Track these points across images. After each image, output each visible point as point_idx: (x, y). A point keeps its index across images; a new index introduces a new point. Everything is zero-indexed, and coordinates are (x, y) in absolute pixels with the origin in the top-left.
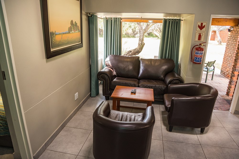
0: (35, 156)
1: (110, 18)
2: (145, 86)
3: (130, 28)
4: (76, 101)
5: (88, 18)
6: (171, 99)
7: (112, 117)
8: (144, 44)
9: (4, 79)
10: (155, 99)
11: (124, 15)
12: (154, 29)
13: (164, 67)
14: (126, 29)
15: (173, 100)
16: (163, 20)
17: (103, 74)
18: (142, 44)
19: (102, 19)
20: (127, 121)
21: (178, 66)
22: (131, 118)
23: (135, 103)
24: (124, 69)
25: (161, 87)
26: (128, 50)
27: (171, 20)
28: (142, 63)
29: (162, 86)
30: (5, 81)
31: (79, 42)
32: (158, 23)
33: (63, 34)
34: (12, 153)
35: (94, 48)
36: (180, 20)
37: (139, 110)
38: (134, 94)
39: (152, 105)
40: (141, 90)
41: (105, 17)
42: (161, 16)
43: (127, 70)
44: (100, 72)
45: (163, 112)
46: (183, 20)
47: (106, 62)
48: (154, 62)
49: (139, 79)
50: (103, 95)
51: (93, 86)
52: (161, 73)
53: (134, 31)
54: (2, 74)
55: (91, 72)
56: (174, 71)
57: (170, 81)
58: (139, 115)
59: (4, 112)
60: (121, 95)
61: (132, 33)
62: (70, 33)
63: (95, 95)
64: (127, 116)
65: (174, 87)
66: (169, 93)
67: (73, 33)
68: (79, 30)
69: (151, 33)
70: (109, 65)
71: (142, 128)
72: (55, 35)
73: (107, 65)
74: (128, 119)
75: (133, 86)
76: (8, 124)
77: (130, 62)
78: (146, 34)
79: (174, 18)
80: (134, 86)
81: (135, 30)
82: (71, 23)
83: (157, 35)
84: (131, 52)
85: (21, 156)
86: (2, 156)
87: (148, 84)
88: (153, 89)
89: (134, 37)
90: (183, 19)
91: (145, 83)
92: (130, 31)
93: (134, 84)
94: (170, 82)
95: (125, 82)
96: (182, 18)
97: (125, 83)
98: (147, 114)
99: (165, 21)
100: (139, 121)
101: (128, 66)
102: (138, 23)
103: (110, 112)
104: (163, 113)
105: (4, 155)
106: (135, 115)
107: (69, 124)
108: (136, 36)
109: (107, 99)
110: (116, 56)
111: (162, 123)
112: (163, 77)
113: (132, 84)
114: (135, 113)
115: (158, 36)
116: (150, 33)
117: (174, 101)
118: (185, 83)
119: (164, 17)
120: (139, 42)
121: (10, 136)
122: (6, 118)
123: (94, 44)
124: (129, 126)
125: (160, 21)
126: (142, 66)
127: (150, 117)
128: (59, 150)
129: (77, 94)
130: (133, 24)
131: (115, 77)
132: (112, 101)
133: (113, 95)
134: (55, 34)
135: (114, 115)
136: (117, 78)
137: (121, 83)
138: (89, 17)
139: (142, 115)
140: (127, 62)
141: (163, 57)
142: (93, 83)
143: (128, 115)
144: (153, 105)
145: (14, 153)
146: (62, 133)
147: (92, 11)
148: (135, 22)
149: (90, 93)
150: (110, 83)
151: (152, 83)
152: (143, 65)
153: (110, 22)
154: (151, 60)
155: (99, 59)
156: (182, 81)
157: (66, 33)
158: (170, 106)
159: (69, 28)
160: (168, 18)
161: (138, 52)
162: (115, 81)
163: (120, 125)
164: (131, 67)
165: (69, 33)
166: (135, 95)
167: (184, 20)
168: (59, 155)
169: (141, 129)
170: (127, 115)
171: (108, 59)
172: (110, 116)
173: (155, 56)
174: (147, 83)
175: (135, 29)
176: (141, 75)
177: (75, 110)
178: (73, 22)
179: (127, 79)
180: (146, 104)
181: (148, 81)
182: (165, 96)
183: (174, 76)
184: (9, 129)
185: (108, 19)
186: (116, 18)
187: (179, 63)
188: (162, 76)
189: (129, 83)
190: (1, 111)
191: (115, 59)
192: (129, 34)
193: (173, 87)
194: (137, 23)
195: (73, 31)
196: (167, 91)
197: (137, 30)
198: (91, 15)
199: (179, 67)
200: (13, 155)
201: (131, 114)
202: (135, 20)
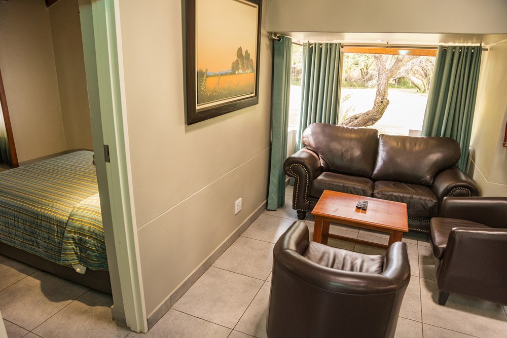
0: (150, 318)
1: (317, 45)
2: (387, 196)
3: (355, 66)
4: (236, 215)
5: (272, 43)
6: (450, 231)
7: (312, 256)
8: (388, 104)
9: (106, 161)
10: (409, 226)
11: (349, 38)
12: (411, 69)
13: (435, 157)
14: (346, 68)
15: (452, 234)
16: (437, 48)
17: (297, 163)
18: (382, 102)
19: (301, 45)
20: (346, 270)
21: (466, 156)
22: (355, 263)
23: (361, 231)
24: (342, 154)
25: (425, 200)
26: (352, 114)
27: (458, 49)
28: (383, 145)
29: (428, 199)
30: (107, 164)
31: (252, 93)
32: (422, 57)
33: (222, 75)
34: (110, 307)
35: (281, 107)
36: (480, 49)
37: (369, 248)
38: (363, 211)
39: (402, 239)
40: (379, 203)
41: (307, 42)
42: (434, 40)
43: (349, 157)
44: (290, 158)
45: (424, 258)
46: (487, 50)
47: (303, 138)
48: (410, 144)
49: (375, 180)
50: (294, 208)
51: (273, 188)
52: (426, 169)
53: (364, 74)
54: (103, 150)
55: (272, 157)
56: (458, 167)
57: (446, 188)
58: (373, 260)
59: (102, 224)
60: (335, 212)
61: (361, 77)
62: (235, 74)
63: (276, 207)
64: (344, 259)
65: (456, 203)
66: (443, 217)
67: (240, 74)
68: (252, 68)
69: (404, 77)
70: (310, 145)
71: (380, 288)
72: (207, 77)
73: (304, 145)
74: (348, 266)
75: (360, 192)
76: (105, 250)
77: (357, 140)
78: (391, 81)
79: (465, 45)
80: (362, 192)
81: (365, 70)
82: (237, 54)
83: (415, 82)
84: (356, 119)
85: (124, 314)
86: (92, 307)
87: (395, 192)
88: (405, 204)
89: (363, 86)
90: (487, 47)
91: (388, 189)
92: (356, 73)
93: (363, 190)
94: (448, 192)
95: (343, 183)
96: (487, 44)
97: (343, 186)
98: (392, 259)
99: (444, 51)
100: (372, 273)
101: (352, 148)
102: (377, 55)
103: (309, 246)
104: (425, 260)
105: (96, 307)
106: (362, 257)
107: (218, 263)
108: (368, 84)
109: (302, 216)
110: (326, 126)
111: (422, 283)
112: (431, 178)
113: (359, 189)
114: (362, 254)
115: (419, 86)
116: (400, 78)
117: (457, 236)
118: (485, 195)
119: (441, 42)
120: (377, 97)
121: (108, 272)
122: (104, 237)
123: (281, 99)
124: (352, 282)
125: (429, 51)
126: (383, 151)
127: (399, 267)
128: (197, 313)
129: (239, 202)
130: (363, 59)
131: (321, 170)
132: (314, 223)
133: (317, 210)
134: (205, 75)
135: (316, 253)
136: (326, 174)
137: (333, 184)
138: (273, 40)
139: (379, 261)
140: (351, 139)
141: (433, 135)
142: (274, 180)
143: (348, 257)
144: (404, 240)
145: (112, 307)
146: (205, 279)
147: (280, 29)
148: (370, 53)
149: (265, 201)
150: (311, 183)
151: (403, 191)
152: (386, 148)
153: (318, 53)
154: (403, 139)
155: (288, 132)
156: (477, 191)
157: (226, 74)
158: (445, 246)
159: (233, 62)
160: (451, 44)
161: (374, 120)
162: (320, 180)
163: (332, 277)
164: (357, 153)
165: (233, 73)
166: (365, 213)
167: (491, 49)
168: (197, 324)
169: (379, 291)
170: (345, 256)
171: (308, 131)
172: (308, 255)
173: (411, 131)
174: (392, 190)
175: (367, 69)
176: (380, 171)
177: (234, 234)
178: (242, 52)
179: (347, 177)
180: (388, 237)
181: (394, 185)
182: (434, 222)
183: (456, 177)
184: (106, 259)
185: (314, 45)
186: (331, 44)
187: (470, 148)
188: (428, 177)
189: (352, 186)
190: (96, 222)
191: (323, 132)
192: (353, 80)
193: (454, 203)
194: (375, 56)
195: (241, 71)
196: (438, 211)
197: (372, 72)
198: (278, 37)
199: (470, 158)
200: (110, 311)
201: (355, 254)
202: (370, 50)
